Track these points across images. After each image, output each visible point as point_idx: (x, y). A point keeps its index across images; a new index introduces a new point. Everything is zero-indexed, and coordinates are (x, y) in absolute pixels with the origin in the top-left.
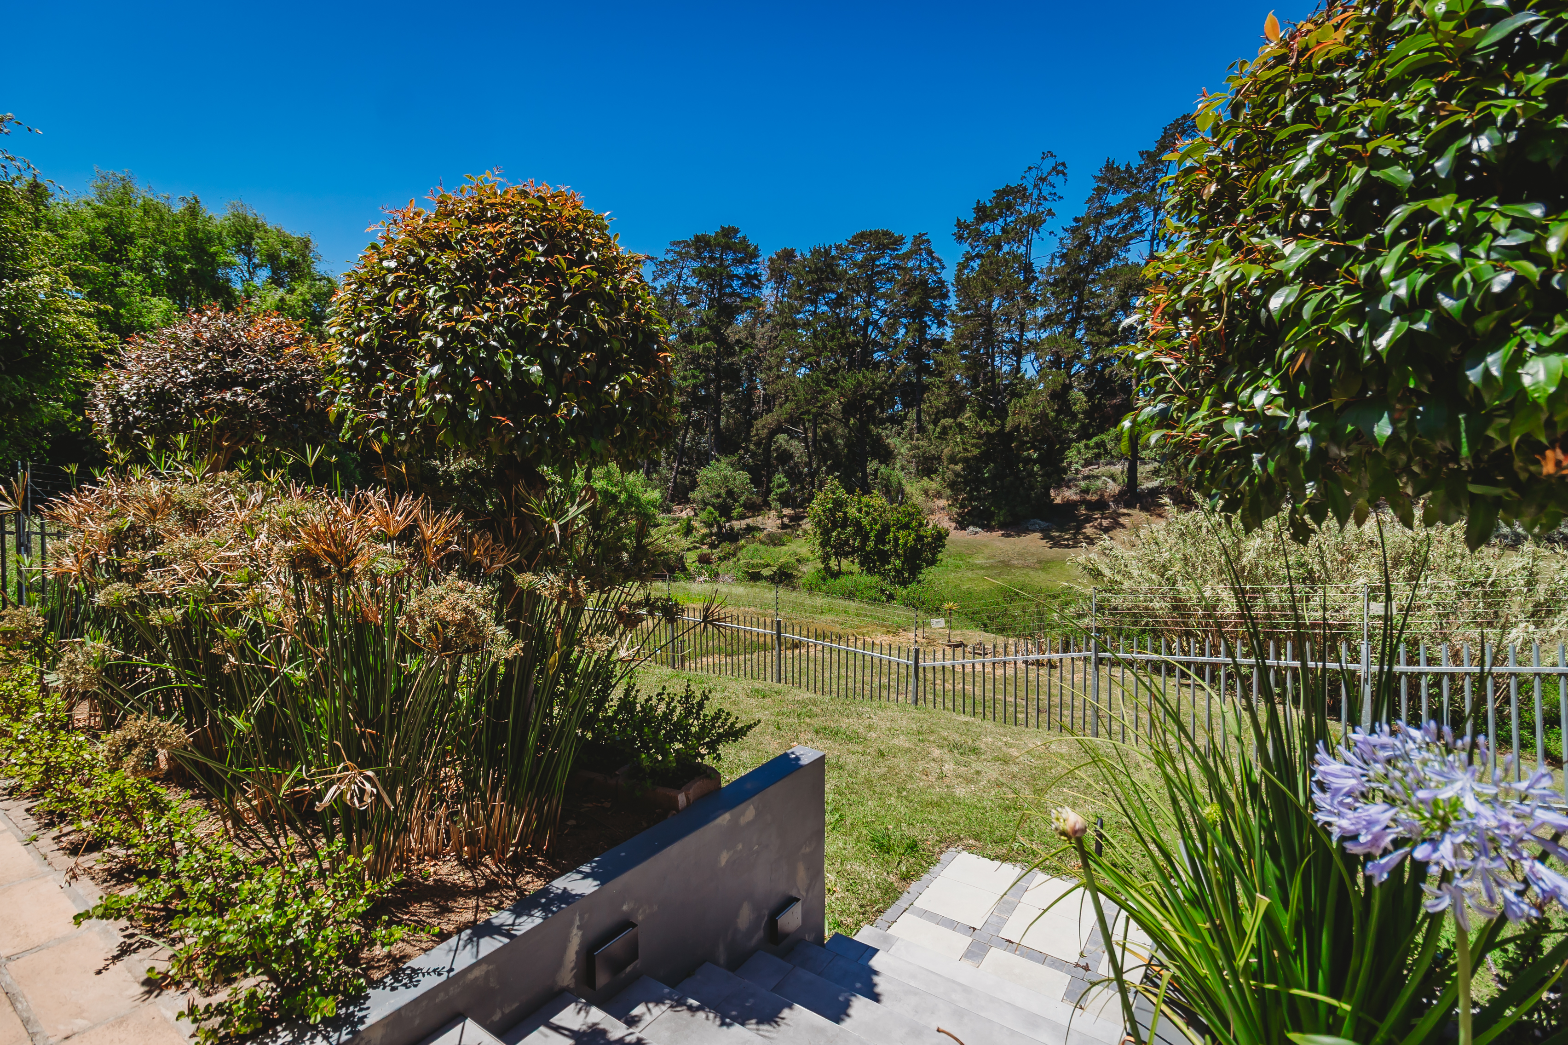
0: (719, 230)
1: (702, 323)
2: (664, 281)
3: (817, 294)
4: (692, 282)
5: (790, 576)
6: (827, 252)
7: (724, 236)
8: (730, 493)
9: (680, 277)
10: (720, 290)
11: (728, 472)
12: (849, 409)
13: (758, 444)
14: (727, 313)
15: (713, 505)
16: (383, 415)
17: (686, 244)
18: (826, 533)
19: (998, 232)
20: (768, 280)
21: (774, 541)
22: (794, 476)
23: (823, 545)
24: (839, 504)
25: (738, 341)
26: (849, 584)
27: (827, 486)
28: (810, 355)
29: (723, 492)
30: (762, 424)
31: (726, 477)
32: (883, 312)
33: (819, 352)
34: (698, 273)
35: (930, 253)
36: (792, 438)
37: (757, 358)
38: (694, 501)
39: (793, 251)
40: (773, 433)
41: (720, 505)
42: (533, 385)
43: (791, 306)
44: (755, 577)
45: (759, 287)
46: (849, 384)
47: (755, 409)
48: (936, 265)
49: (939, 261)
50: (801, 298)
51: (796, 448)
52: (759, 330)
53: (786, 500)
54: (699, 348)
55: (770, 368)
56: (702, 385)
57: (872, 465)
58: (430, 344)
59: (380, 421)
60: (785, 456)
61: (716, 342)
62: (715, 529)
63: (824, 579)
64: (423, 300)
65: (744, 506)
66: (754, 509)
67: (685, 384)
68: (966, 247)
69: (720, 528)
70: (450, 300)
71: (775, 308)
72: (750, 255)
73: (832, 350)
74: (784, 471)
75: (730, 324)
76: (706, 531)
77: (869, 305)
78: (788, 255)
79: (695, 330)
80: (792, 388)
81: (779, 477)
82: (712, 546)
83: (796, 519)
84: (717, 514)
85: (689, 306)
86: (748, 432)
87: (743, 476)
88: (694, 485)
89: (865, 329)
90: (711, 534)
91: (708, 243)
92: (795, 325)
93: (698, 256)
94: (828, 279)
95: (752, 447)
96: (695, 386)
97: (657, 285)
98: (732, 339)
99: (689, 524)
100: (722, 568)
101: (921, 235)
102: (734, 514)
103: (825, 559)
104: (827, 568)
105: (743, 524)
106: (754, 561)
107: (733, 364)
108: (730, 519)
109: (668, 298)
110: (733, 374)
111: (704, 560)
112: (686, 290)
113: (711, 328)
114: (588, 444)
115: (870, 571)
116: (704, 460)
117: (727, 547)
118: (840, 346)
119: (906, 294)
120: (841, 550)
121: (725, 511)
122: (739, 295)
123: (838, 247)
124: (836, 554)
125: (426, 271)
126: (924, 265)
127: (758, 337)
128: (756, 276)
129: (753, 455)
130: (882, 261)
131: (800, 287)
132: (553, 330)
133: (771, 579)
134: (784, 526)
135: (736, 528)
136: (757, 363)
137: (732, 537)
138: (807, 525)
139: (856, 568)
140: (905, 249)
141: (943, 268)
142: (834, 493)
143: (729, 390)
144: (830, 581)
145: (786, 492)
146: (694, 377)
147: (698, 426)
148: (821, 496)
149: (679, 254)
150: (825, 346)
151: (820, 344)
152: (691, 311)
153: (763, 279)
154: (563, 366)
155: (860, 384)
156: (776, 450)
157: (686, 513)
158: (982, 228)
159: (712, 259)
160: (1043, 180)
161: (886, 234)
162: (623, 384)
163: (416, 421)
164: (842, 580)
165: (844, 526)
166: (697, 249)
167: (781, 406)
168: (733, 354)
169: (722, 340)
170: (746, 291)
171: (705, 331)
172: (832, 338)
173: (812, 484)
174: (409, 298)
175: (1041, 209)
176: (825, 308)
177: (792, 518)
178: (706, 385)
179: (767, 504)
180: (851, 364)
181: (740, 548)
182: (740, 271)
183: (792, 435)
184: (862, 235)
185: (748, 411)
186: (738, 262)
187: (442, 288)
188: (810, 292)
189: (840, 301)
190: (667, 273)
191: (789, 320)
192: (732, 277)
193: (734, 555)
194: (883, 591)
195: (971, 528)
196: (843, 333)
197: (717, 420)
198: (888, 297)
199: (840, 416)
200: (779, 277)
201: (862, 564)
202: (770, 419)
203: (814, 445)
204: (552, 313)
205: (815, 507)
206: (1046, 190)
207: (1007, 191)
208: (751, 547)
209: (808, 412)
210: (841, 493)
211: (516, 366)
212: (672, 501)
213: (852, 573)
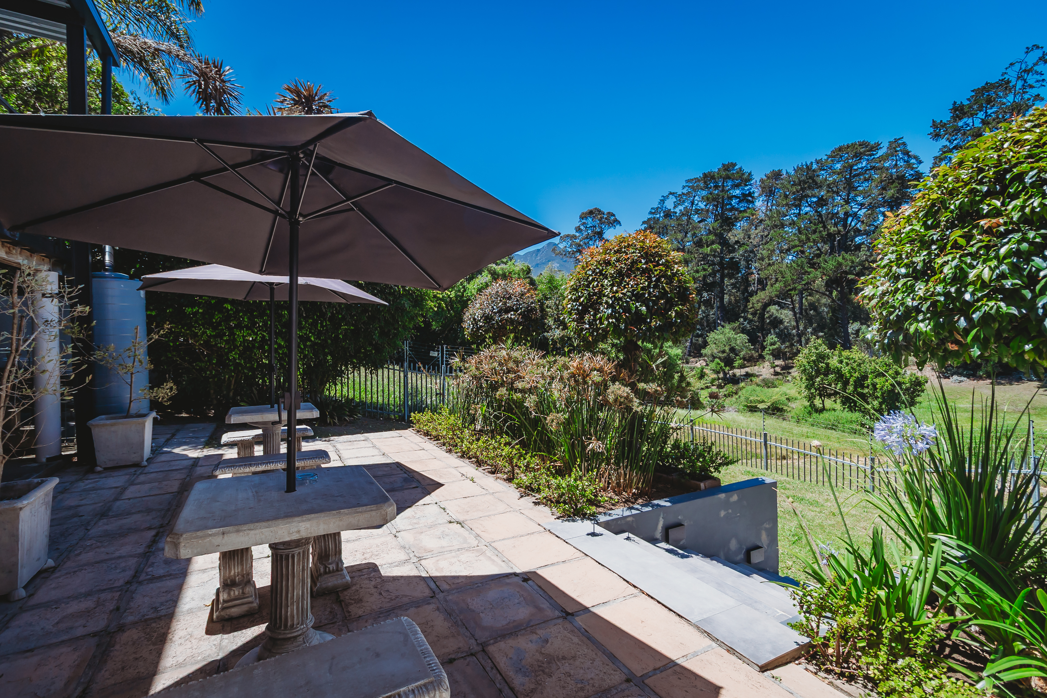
0: (720, 166)
1: (710, 232)
2: (681, 208)
3: (800, 200)
4: (702, 205)
5: (781, 410)
6: (809, 168)
7: (725, 170)
8: (732, 350)
9: (692, 203)
10: (722, 208)
11: (731, 334)
12: (831, 284)
13: (754, 314)
14: (728, 223)
15: (720, 358)
16: (587, 326)
17: (697, 180)
18: (811, 378)
19: (978, 124)
20: (760, 195)
21: (768, 384)
22: (784, 336)
23: (808, 388)
24: (821, 357)
25: (737, 242)
26: (832, 418)
27: (811, 344)
28: (796, 246)
29: (727, 349)
30: (756, 301)
31: (729, 339)
32: (862, 205)
33: (803, 243)
34: (707, 199)
35: (907, 153)
36: (782, 308)
37: (752, 251)
38: (706, 355)
39: (780, 171)
40: (766, 306)
41: (725, 358)
42: (643, 314)
43: (778, 212)
44: (753, 409)
45: (753, 202)
46: (831, 264)
47: (752, 288)
48: (913, 161)
49: (916, 158)
50: (787, 205)
51: (786, 316)
52: (753, 232)
53: (777, 354)
54: (707, 250)
55: (762, 259)
56: (710, 275)
57: (853, 327)
58: (607, 303)
59: (586, 329)
60: (776, 322)
61: (720, 244)
62: (721, 375)
63: (810, 413)
64: (602, 285)
65: (744, 359)
66: (751, 360)
67: (698, 275)
68: (943, 142)
69: (725, 374)
70: (612, 285)
71: (766, 215)
72: (745, 179)
73: (814, 241)
74: (776, 333)
75: (730, 230)
76: (715, 376)
77: (847, 202)
78: (777, 175)
79: (704, 238)
80: (781, 272)
81: (772, 338)
82: (719, 387)
83: (787, 368)
84: (723, 364)
85: (699, 222)
86: (746, 306)
87: (742, 338)
88: (705, 344)
89: (845, 220)
90: (719, 379)
91: (713, 177)
92: (782, 226)
93: (707, 187)
94: (810, 188)
95: (750, 316)
96: (705, 276)
97: (677, 210)
98: (733, 240)
99: (702, 371)
100: (727, 402)
101: (896, 140)
102: (736, 364)
103: (811, 398)
104: (812, 406)
105: (743, 371)
106: (751, 398)
107: (733, 258)
108: (732, 368)
109: (685, 218)
110: (734, 265)
111: (713, 396)
112: (697, 211)
113: (716, 235)
114: (663, 335)
115: (851, 409)
116: (712, 327)
117: (730, 388)
118: (822, 237)
119: (884, 189)
120: (824, 393)
121: (729, 362)
122: (737, 209)
123: (817, 162)
124: (820, 395)
125: (603, 275)
126: (901, 163)
127: (752, 236)
128: (750, 194)
129: (750, 321)
130: (860, 166)
131: (786, 197)
132: (650, 293)
133: (766, 411)
134: (776, 374)
135: (738, 374)
136: (752, 255)
137: (735, 380)
138: (795, 372)
139: (838, 406)
140: (880, 153)
141: (920, 162)
142: (817, 349)
143: (731, 276)
144: (815, 415)
145: (777, 348)
146: (704, 270)
147: (708, 303)
148: (806, 351)
149: (692, 187)
150: (808, 239)
151: (803, 237)
152: (701, 225)
153: (756, 195)
154: (653, 306)
155: (840, 264)
156: (769, 318)
157: (700, 363)
158: (960, 124)
159: (716, 187)
160: (1027, 71)
161: (862, 144)
162: (676, 311)
163: (600, 328)
164: (825, 415)
165: (826, 375)
166: (705, 182)
167: (772, 286)
168: (734, 250)
169: (724, 242)
170: (744, 205)
171: (712, 237)
172: (815, 232)
173: (800, 342)
174: (597, 285)
175: (1026, 96)
176: (808, 209)
177: (783, 368)
178: (714, 274)
179: (761, 357)
180: (832, 250)
181: (741, 389)
182: (737, 192)
183: (782, 306)
184: (840, 149)
185: (746, 290)
186: (737, 186)
187: (609, 281)
188: (794, 199)
189: (822, 202)
190: (684, 201)
191: (778, 223)
192: (731, 198)
193: (736, 393)
194: (863, 425)
195: (955, 377)
196: (824, 227)
197: (722, 299)
198: (866, 194)
199: (823, 289)
200: (769, 192)
201: (843, 403)
202: (762, 296)
203: (801, 313)
204: (649, 286)
205: (801, 359)
206: (1031, 79)
207: (988, 87)
208: (749, 388)
209: (795, 289)
210: (824, 349)
211: (636, 307)
212: (690, 355)
213: (834, 410)
